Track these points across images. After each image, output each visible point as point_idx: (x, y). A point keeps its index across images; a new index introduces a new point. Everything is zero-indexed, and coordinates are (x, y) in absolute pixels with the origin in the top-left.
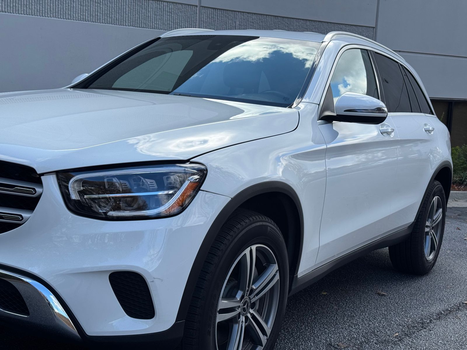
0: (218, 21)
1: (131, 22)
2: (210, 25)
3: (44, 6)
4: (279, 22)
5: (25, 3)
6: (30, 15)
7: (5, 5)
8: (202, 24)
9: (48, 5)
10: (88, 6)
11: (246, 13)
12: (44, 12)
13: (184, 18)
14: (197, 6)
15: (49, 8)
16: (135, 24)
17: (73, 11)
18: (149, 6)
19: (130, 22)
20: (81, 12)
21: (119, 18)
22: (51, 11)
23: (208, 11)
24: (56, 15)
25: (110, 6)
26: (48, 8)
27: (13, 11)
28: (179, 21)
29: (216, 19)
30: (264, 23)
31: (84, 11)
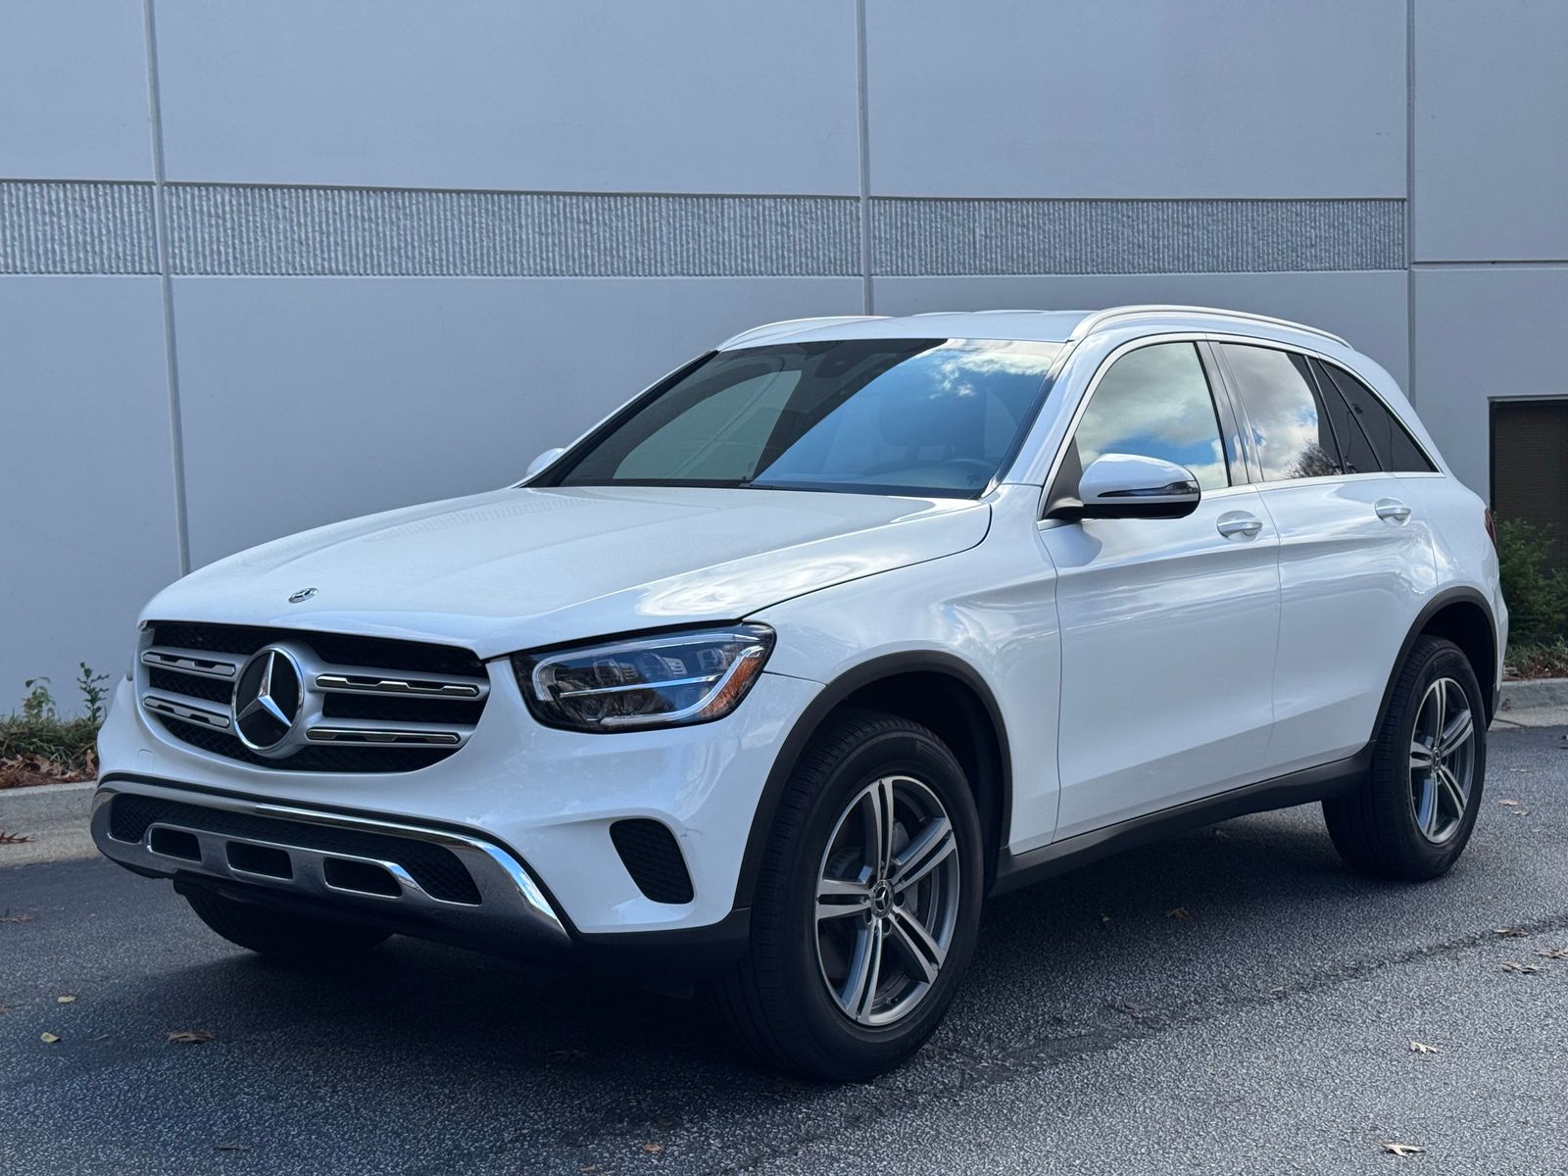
0: (923, 232)
1: (676, 264)
2: (899, 248)
3: (444, 247)
4: (1103, 215)
5: (396, 245)
6: (409, 275)
7: (344, 255)
8: (877, 247)
9: (454, 243)
10: (560, 233)
11: (1003, 203)
12: (444, 263)
13: (823, 235)
14: (857, 199)
15: (457, 250)
16: (688, 268)
17: (521, 251)
18: (723, 215)
19: (673, 263)
20: (541, 252)
21: (643, 256)
22: (462, 257)
23: (890, 207)
24: (476, 267)
25: (617, 227)
26: (454, 253)
27: (365, 268)
28: (809, 247)
29: (916, 230)
30: (1057, 223)
31: (550, 248)
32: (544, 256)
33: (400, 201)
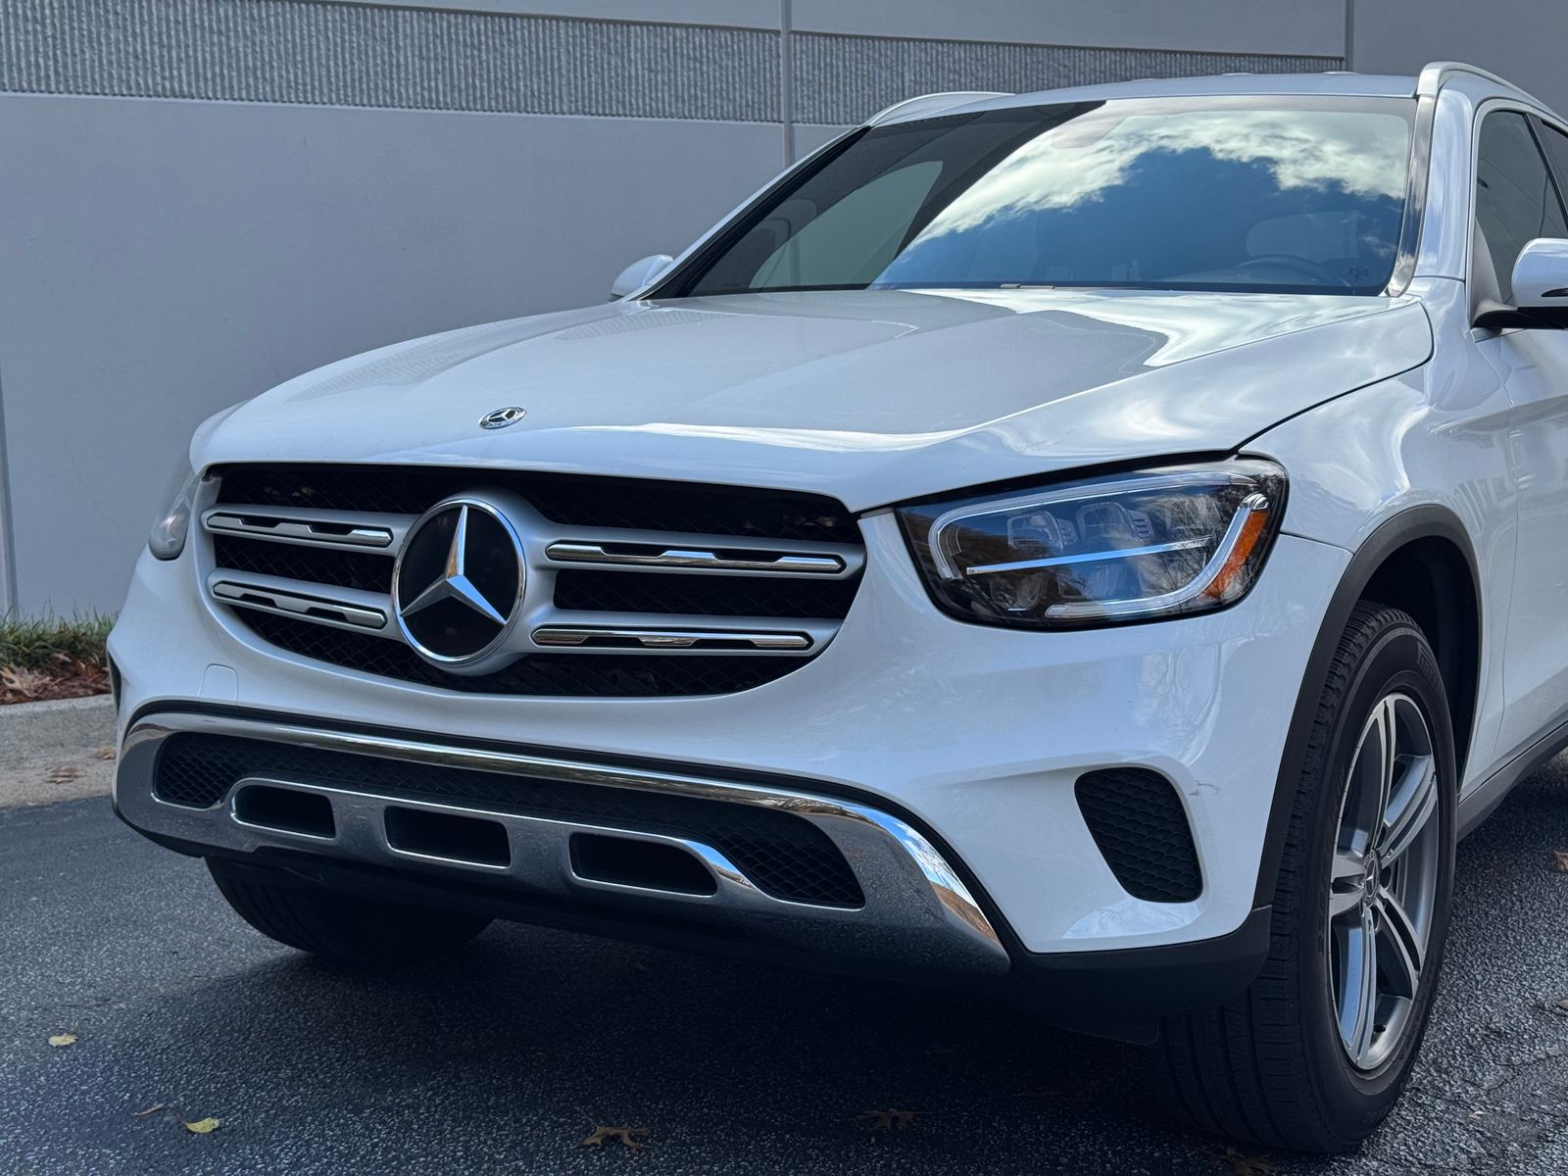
0: (848, 74)
1: (577, 101)
2: (823, 91)
3: (308, 69)
4: (1038, 62)
5: (251, 64)
6: (267, 101)
7: (189, 74)
8: (799, 89)
9: (320, 64)
10: (444, 59)
11: (934, 44)
12: (309, 88)
14: (777, 33)
15: (324, 73)
16: (590, 107)
17: (399, 79)
18: (629, 45)
19: (573, 99)
20: (422, 80)
21: (539, 88)
22: (330, 83)
23: (813, 44)
24: (346, 95)
25: (509, 54)
26: (320, 76)
27: (215, 92)
29: (841, 71)
30: (991, 70)
31: (433, 76)
32: (426, 84)
33: (255, 11)
